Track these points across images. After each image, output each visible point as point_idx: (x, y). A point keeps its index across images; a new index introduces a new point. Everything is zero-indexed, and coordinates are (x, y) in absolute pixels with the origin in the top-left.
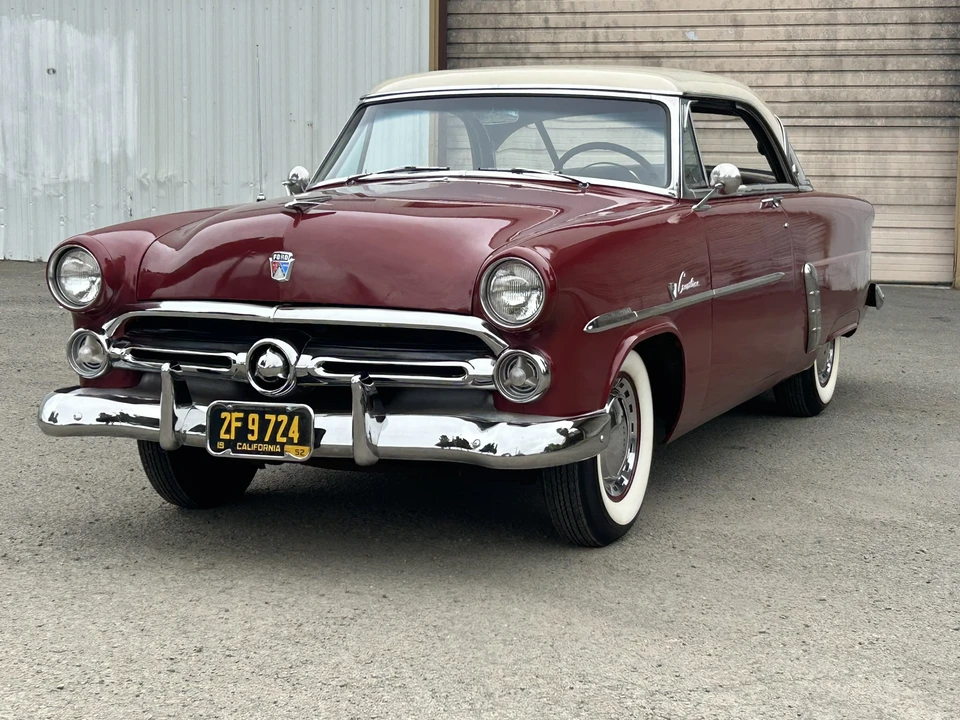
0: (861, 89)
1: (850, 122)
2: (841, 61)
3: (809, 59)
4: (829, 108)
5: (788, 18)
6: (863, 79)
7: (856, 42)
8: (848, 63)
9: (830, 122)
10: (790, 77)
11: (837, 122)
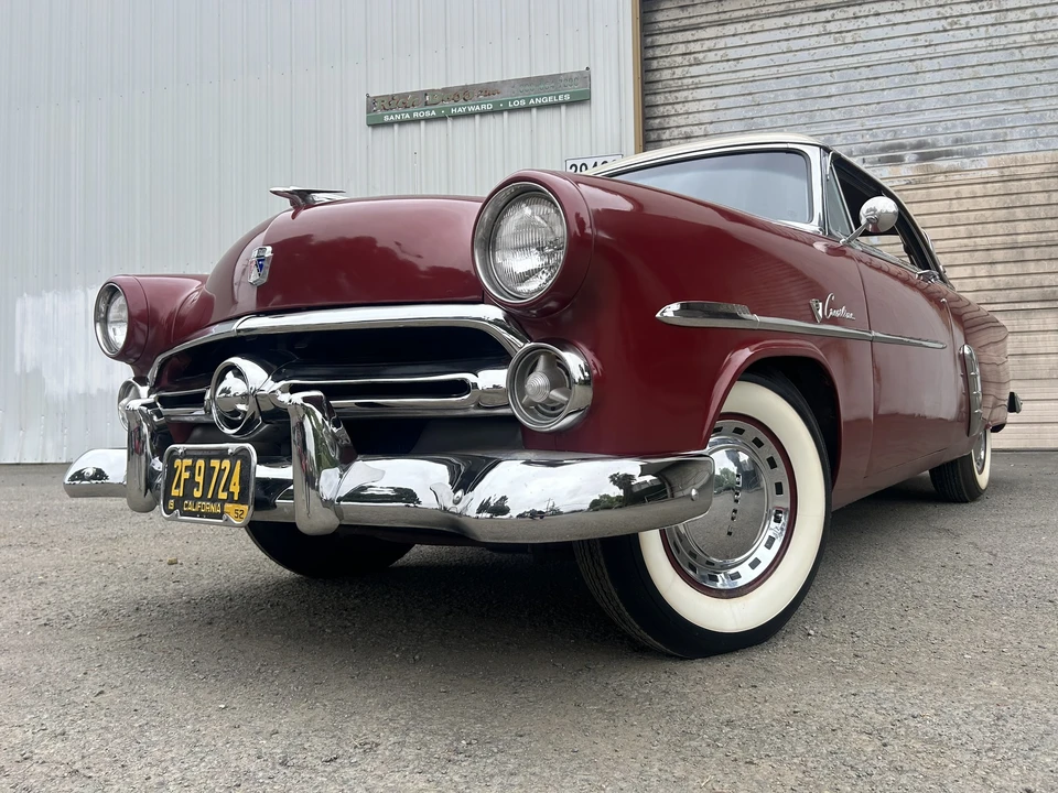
0: (1045, 276)
1: (1037, 305)
2: (1023, 252)
3: (991, 252)
4: (1014, 295)
5: (968, 218)
6: (1046, 266)
7: (1035, 235)
8: (1030, 253)
9: (1017, 306)
10: (973, 269)
11: (1023, 306)
